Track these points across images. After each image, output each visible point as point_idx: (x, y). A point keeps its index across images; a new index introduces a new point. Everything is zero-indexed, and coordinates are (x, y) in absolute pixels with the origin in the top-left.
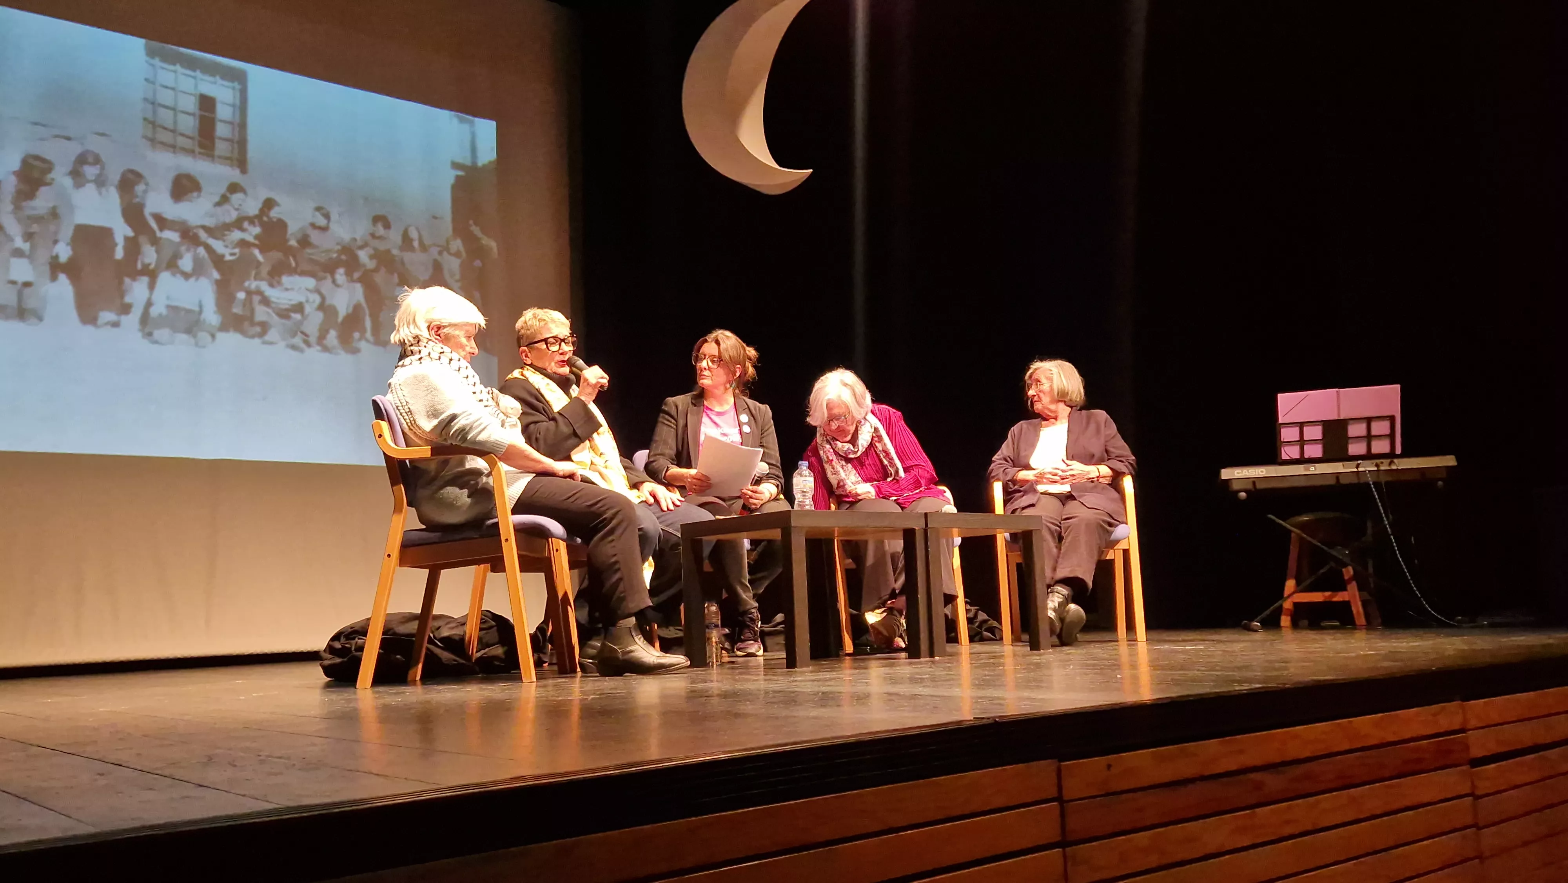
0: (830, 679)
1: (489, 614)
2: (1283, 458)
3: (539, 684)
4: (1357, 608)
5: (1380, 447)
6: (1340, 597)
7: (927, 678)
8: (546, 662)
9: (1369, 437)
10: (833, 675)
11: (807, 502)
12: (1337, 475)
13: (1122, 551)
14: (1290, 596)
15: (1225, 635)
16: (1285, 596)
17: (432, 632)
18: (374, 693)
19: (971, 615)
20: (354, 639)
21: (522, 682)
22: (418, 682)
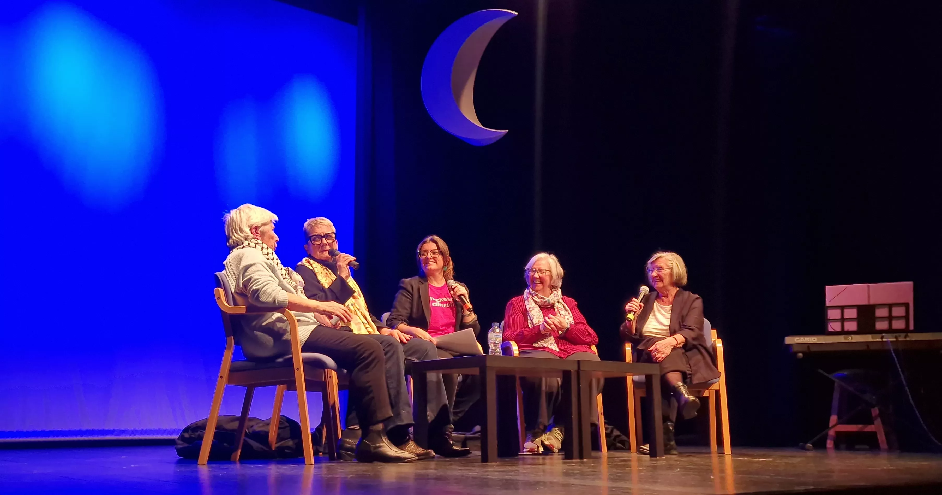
0: (512, 471)
1: (284, 418)
2: (830, 330)
3: (317, 466)
4: (881, 437)
5: (898, 325)
6: (870, 428)
7: (577, 473)
8: (321, 452)
9: (890, 318)
10: (514, 468)
11: (498, 350)
12: (867, 344)
13: (714, 391)
14: (834, 426)
15: (787, 452)
16: (830, 426)
17: (248, 429)
18: (209, 468)
19: (608, 431)
20: (197, 432)
21: (306, 465)
22: (238, 462)
